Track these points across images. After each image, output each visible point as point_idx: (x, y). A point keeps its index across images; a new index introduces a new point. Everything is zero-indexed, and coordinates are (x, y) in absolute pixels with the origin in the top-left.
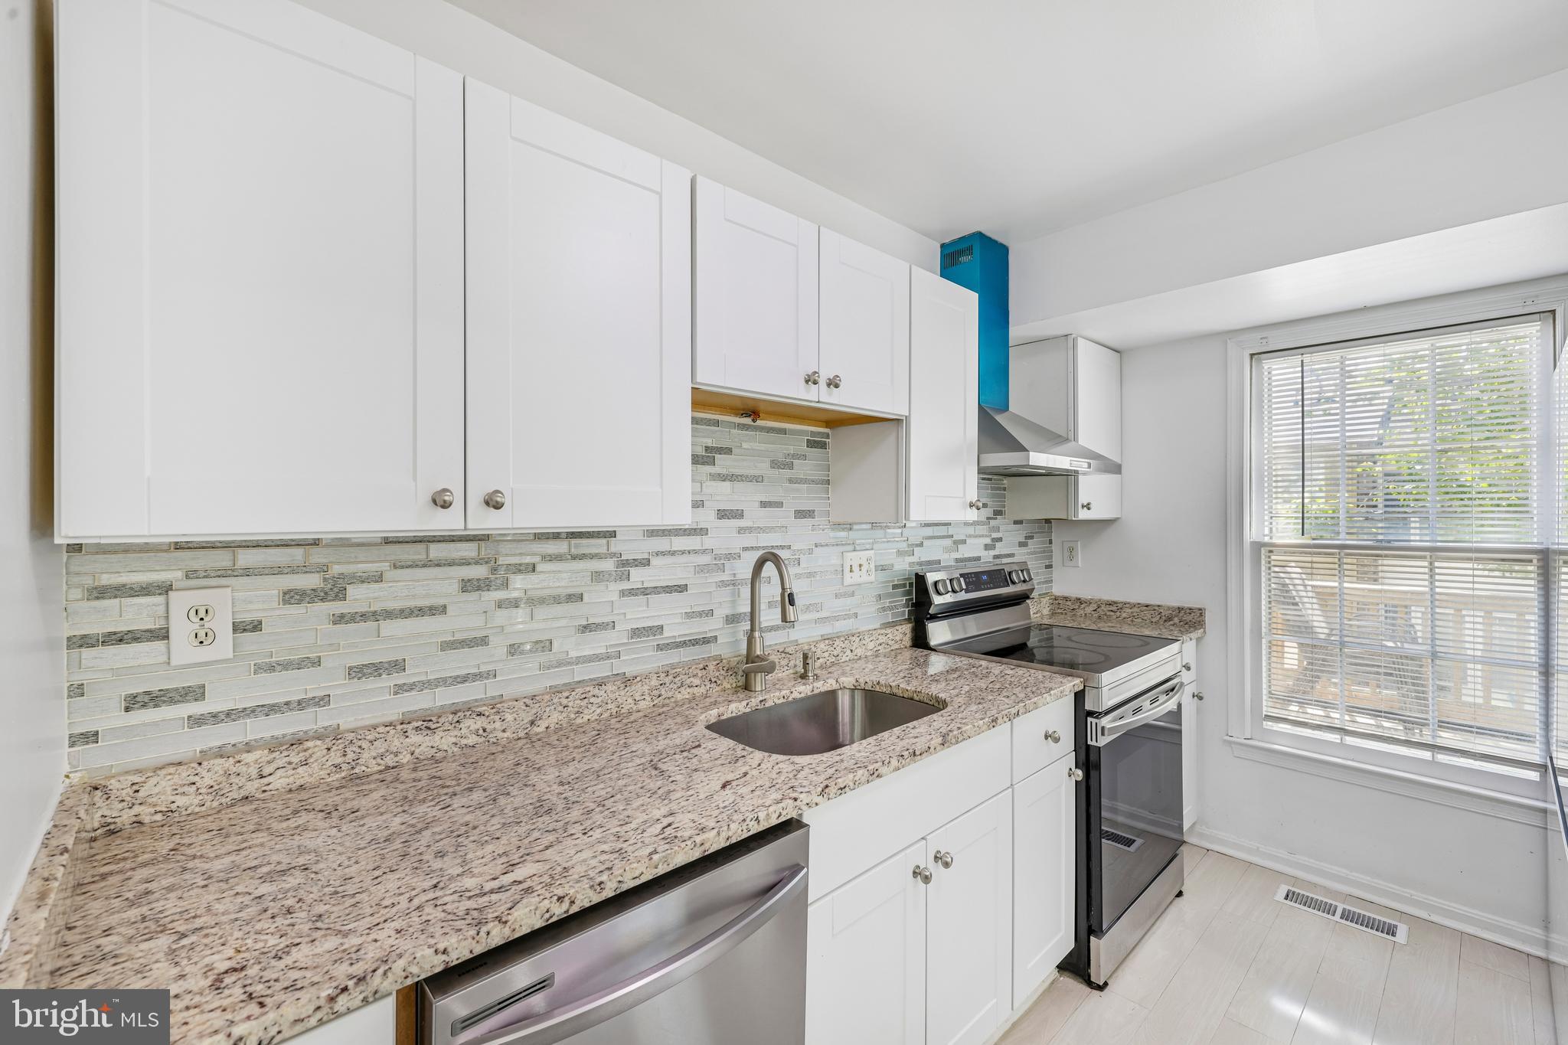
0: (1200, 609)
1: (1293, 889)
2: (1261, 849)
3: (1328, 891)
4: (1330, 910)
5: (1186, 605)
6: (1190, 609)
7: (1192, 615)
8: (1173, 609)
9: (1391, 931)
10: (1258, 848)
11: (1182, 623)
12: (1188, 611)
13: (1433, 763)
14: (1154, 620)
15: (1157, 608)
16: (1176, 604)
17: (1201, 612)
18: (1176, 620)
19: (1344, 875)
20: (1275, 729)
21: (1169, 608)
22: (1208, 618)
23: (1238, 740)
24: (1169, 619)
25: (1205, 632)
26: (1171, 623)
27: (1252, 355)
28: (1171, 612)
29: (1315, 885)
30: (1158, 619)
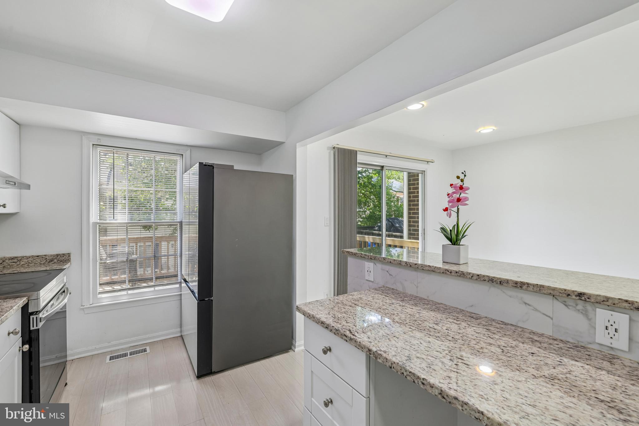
0: (68, 254)
1: (111, 356)
2: (97, 347)
3: (122, 349)
4: (125, 355)
5: (61, 253)
6: (63, 254)
7: (64, 257)
8: (54, 256)
9: (145, 350)
10: (96, 347)
11: (58, 262)
12: (62, 255)
13: (155, 290)
14: (42, 263)
15: (44, 257)
16: (55, 253)
17: (69, 254)
18: (55, 260)
19: (128, 341)
20: (103, 297)
21: (51, 256)
22: (72, 257)
23: (87, 306)
24: (52, 261)
25: (71, 263)
26: (53, 262)
27: (93, 145)
28: (53, 257)
29: (118, 350)
30: (45, 262)
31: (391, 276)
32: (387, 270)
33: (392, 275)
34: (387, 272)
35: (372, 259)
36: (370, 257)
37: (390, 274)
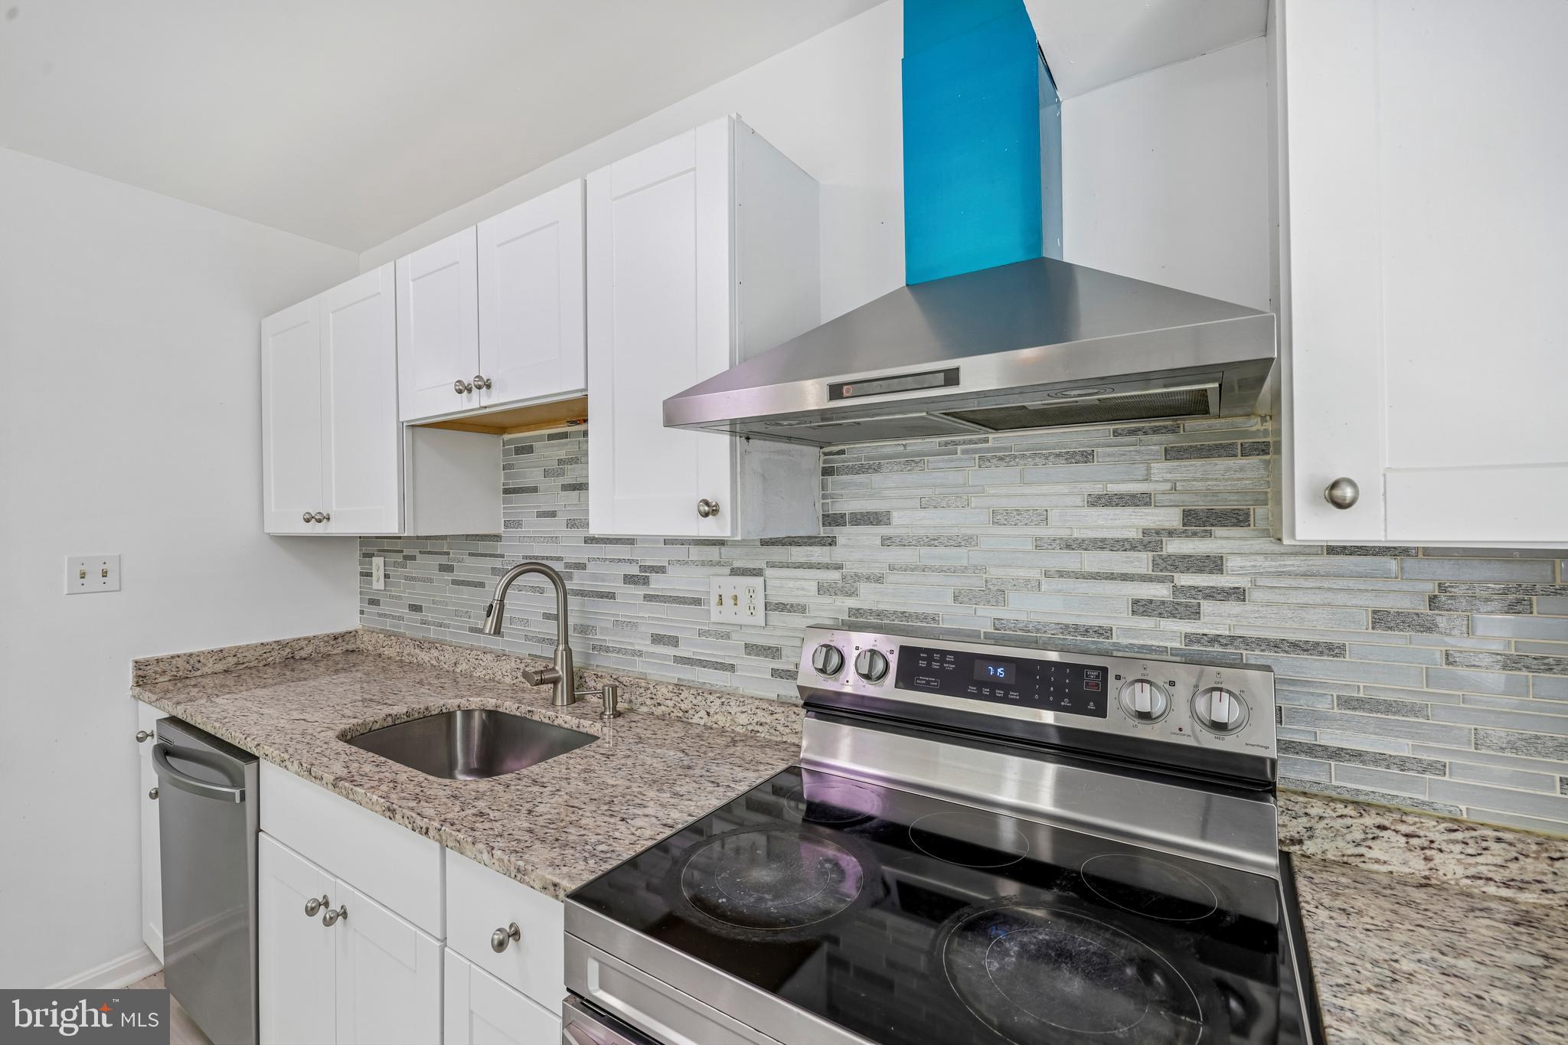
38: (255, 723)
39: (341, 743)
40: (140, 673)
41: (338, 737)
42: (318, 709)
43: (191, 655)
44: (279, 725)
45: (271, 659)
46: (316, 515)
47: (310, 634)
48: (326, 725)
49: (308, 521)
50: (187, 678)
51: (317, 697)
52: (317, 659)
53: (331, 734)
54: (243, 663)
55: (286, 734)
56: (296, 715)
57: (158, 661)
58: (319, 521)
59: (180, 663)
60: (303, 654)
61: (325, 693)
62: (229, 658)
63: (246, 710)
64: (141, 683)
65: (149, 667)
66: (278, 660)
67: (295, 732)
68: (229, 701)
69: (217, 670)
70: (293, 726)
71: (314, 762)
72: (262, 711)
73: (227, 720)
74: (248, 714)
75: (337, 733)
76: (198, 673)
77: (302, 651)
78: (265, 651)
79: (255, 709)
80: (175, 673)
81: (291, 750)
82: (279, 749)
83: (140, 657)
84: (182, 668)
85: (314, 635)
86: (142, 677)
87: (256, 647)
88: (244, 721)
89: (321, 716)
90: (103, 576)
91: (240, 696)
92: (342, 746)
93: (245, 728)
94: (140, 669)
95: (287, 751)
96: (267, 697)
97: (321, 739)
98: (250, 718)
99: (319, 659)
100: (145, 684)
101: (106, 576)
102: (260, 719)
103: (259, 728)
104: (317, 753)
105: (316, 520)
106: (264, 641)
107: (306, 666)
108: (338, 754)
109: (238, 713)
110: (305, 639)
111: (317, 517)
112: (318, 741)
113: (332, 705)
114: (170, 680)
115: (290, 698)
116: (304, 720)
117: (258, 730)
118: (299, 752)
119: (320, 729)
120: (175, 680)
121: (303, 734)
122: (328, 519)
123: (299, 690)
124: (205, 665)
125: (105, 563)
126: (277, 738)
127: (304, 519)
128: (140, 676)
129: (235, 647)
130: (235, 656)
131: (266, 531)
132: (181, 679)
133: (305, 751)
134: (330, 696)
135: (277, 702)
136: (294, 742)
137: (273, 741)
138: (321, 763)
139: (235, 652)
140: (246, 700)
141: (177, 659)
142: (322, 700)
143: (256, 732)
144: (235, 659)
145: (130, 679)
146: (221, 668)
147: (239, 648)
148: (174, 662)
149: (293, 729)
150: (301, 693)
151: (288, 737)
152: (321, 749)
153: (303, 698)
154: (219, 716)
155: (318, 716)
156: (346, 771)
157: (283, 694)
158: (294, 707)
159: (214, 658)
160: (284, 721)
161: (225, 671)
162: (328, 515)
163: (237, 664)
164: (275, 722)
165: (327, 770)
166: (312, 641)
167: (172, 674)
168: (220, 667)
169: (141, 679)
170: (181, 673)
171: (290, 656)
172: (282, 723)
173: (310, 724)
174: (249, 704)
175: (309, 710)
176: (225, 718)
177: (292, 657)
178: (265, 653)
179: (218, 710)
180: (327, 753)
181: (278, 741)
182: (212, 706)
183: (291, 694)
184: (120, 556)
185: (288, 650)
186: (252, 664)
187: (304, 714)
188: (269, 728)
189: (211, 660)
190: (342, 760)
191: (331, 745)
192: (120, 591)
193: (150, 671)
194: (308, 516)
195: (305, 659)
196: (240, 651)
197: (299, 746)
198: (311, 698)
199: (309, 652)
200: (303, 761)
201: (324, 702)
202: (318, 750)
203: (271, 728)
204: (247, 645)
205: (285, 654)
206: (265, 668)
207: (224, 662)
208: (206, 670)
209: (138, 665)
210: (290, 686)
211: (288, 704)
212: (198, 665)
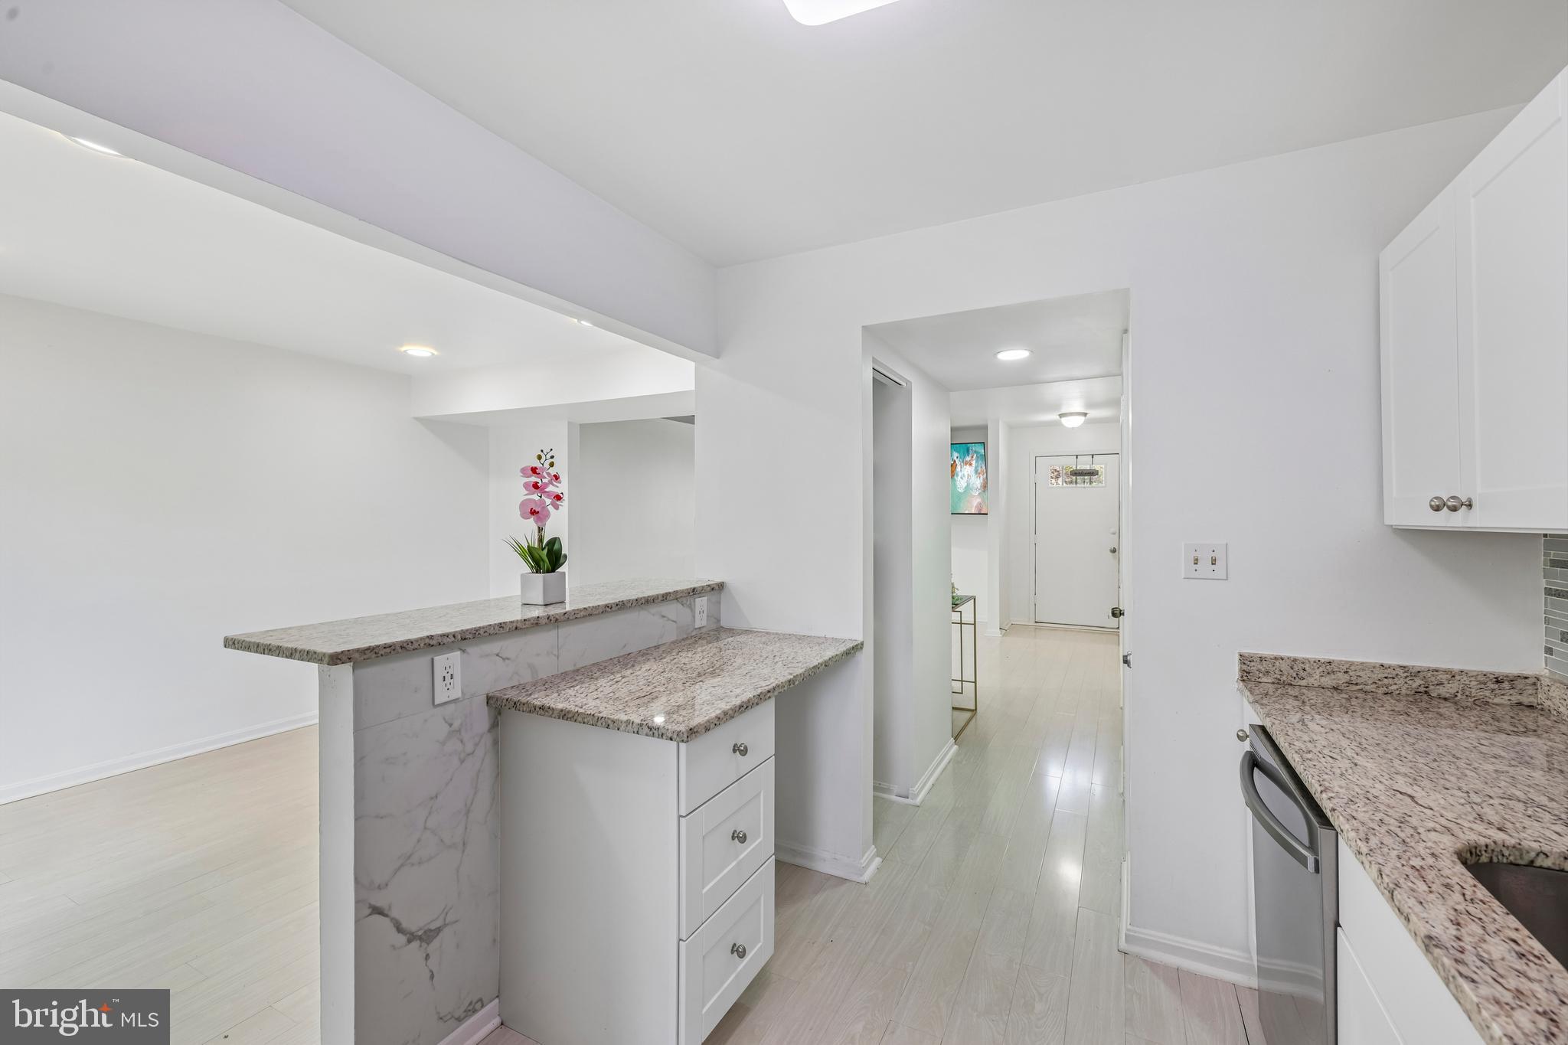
31: (507, 661)
32: (497, 652)
33: (508, 659)
34: (497, 655)
35: (465, 639)
36: (459, 637)
37: (504, 657)
38: (1342, 775)
39: (1460, 868)
40: (1245, 667)
41: (1459, 855)
42: (1440, 788)
43: (1295, 660)
44: (1372, 791)
45: (1395, 687)
46: (1448, 500)
47: (1456, 667)
48: (1444, 822)
49: (1437, 509)
50: (1291, 685)
51: (1445, 767)
52: (1464, 704)
53: (1448, 844)
54: (1357, 684)
55: (1377, 810)
56: (1401, 784)
57: (1261, 659)
58: (1454, 509)
59: (1284, 666)
60: (1443, 691)
61: (1461, 764)
62: (1339, 674)
63: (1337, 751)
64: (1245, 678)
65: (1252, 664)
66: (1404, 691)
67: (1391, 812)
68: (1323, 730)
69: (1325, 685)
70: (1392, 802)
71: (1402, 881)
72: (1360, 760)
73: (1309, 756)
74: (1339, 757)
75: (1459, 846)
76: (1303, 683)
77: (1441, 687)
78: (1386, 675)
79: (1349, 753)
80: (1279, 677)
81: (1374, 841)
82: (1357, 830)
83: (1246, 651)
84: (1285, 673)
85: (1461, 668)
86: (1247, 673)
87: (1374, 667)
88: (1329, 766)
89: (1442, 802)
90: (1213, 564)
91: (1339, 726)
92: (1459, 874)
93: (1326, 777)
94: (1244, 664)
95: (1367, 840)
96: (1371, 741)
97: (1429, 844)
98: (1338, 764)
99: (1469, 704)
100: (1249, 680)
101: (1215, 564)
102: (1350, 771)
103: (1343, 783)
104: (1413, 867)
105: (1449, 508)
106: (1386, 662)
107: (1447, 709)
108: (1447, 886)
109: (1326, 751)
110: (1446, 672)
111: (1450, 504)
112: (1422, 844)
113: (1465, 789)
114: (1273, 683)
115: (1404, 754)
116: (1412, 797)
117: (1341, 787)
118: (1385, 850)
119: (1431, 825)
120: (1278, 683)
121: (1402, 822)
122: (1470, 506)
123: (1421, 745)
124: (1310, 675)
125: (1214, 551)
126: (1362, 812)
127: (1432, 507)
128: (1244, 670)
129: (1347, 662)
130: (1346, 672)
131: (1387, 522)
132: (1285, 684)
133: (1395, 853)
134: (1467, 772)
135: (1382, 753)
136: (1383, 830)
137: (1354, 814)
138: (1413, 890)
139: (1348, 668)
140: (1344, 735)
141: (1281, 661)
142: (1452, 775)
143: (1337, 789)
144: (1346, 677)
145: (1236, 673)
146: (1330, 683)
147: (1352, 664)
148: (1277, 664)
149: (1388, 806)
150: (1424, 751)
151: (1379, 816)
152: (1422, 863)
153: (1421, 760)
154: (1303, 747)
155: (1435, 799)
156: (1452, 930)
157: (1396, 744)
158: (1403, 770)
159: (1321, 669)
160: (1382, 787)
161: (1335, 688)
162: (1470, 500)
163: (1350, 683)
164: (1368, 783)
165: (1418, 908)
166: (1458, 678)
167: (1275, 676)
168: (1328, 681)
169: (1245, 674)
170: (1284, 678)
171: (1422, 689)
172: (1378, 789)
173: (1419, 808)
174: (1345, 743)
175: (1426, 783)
176: (1309, 752)
177: (1426, 692)
178: (1386, 678)
179: (1306, 738)
180: (1430, 875)
181: (1360, 816)
182: (1301, 731)
183: (1408, 748)
184: (1227, 545)
185: (1419, 681)
186: (1368, 688)
187: (1415, 787)
188: (1357, 789)
189: (1318, 672)
190: (1451, 903)
191: (1441, 864)
192: (1227, 579)
193: (1254, 667)
194: (1436, 502)
195: (1446, 699)
196: (1353, 668)
197: (1388, 840)
198: (1434, 765)
199: (1453, 691)
200: (1386, 870)
201: (1453, 779)
202: (1416, 862)
203: (1360, 791)
204: (1362, 663)
205: (1415, 685)
206: (1385, 698)
207: (1333, 676)
208: (1311, 681)
209: (1244, 659)
210: (1409, 735)
211: (1397, 763)
212: (1302, 673)
